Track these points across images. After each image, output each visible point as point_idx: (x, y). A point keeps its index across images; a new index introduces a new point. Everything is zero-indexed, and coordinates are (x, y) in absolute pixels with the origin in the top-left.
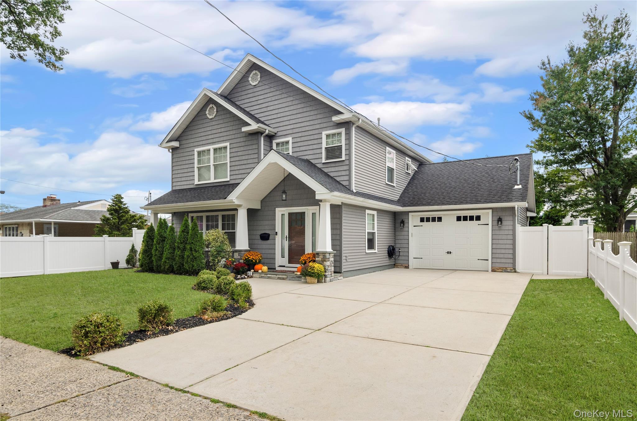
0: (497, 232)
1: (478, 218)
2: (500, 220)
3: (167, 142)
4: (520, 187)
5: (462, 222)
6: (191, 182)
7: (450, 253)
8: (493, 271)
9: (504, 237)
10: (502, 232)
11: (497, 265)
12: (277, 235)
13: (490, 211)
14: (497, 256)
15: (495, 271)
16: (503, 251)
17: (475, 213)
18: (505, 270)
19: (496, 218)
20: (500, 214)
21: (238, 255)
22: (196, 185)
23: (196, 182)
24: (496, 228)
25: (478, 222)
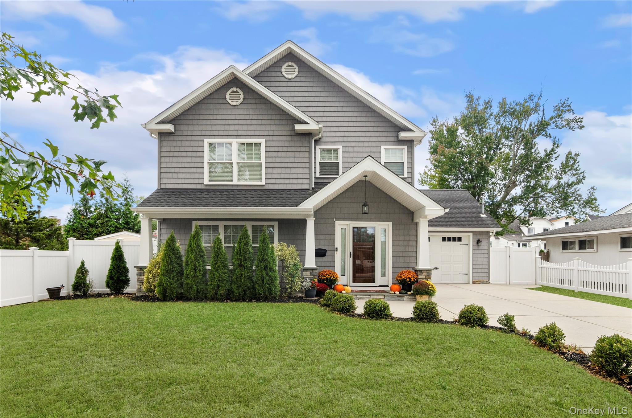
0: (477, 252)
1: (460, 239)
2: (479, 242)
3: (158, 123)
4: (484, 216)
5: (447, 243)
6: (200, 181)
7: (437, 269)
8: (474, 283)
9: (482, 255)
10: (480, 252)
11: (477, 278)
12: (337, 251)
13: (471, 234)
14: (477, 271)
15: (475, 283)
16: (481, 267)
17: (457, 235)
18: (482, 282)
19: (476, 240)
20: (479, 237)
21: (309, 274)
22: (206, 185)
23: (206, 182)
24: (476, 247)
25: (460, 243)
